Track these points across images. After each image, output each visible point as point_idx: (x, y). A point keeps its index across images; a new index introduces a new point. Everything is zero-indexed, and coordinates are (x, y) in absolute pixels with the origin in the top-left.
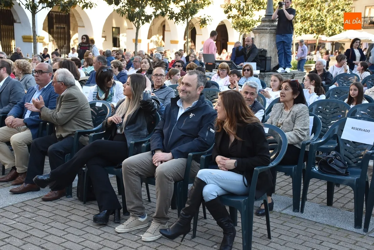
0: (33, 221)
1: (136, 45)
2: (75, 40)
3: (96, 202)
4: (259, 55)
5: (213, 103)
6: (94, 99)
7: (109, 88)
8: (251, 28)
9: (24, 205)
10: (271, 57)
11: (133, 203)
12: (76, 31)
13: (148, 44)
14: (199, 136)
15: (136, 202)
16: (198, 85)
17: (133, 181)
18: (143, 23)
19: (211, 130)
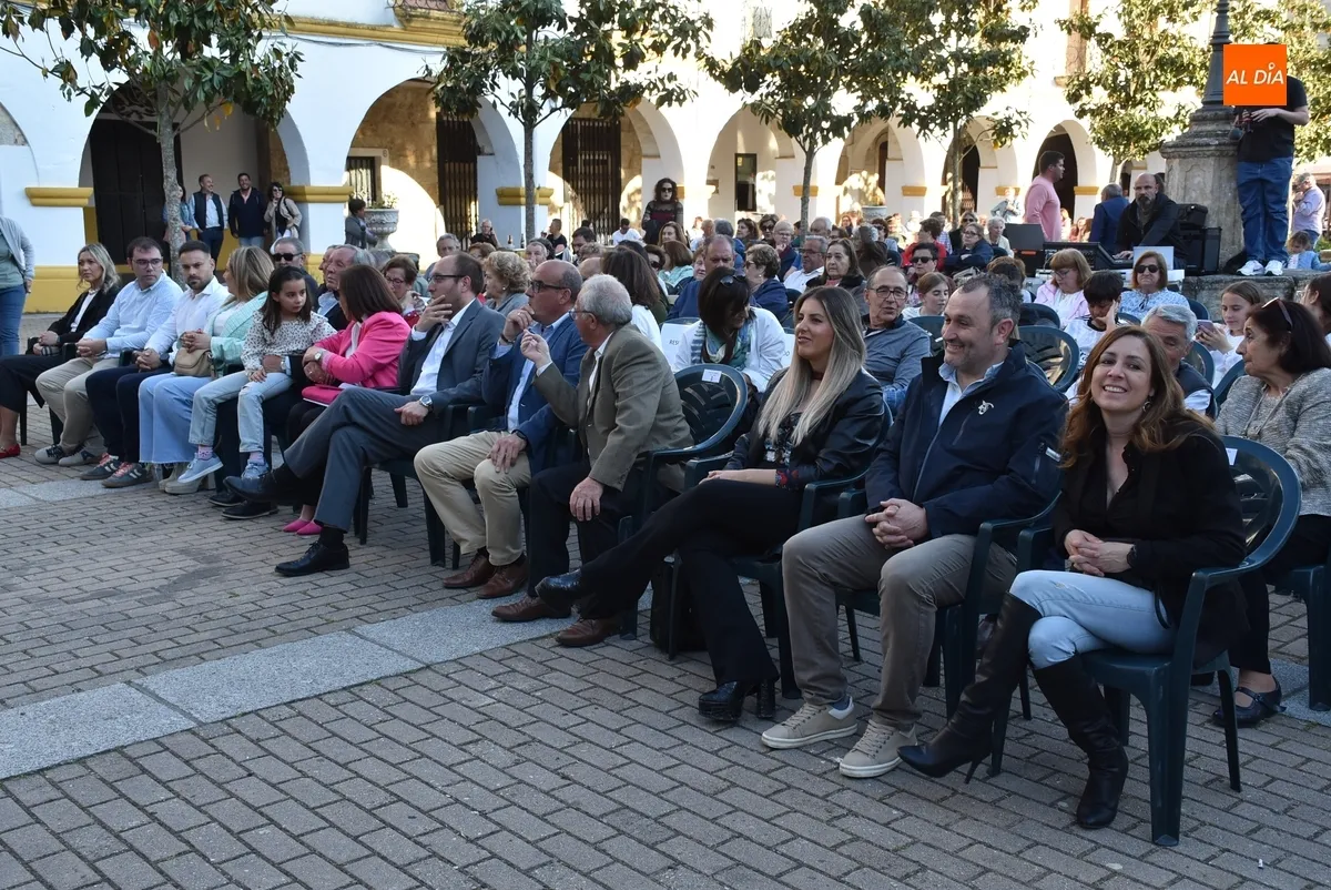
0: (535, 701)
1: (805, 202)
2: (633, 194)
3: (706, 657)
4: (1181, 224)
5: (1045, 370)
6: (694, 362)
7: (736, 330)
8: (1150, 142)
9: (512, 654)
10: (1220, 229)
11: (812, 665)
12: (635, 170)
13: (838, 198)
14: (1011, 471)
15: (823, 662)
16: (995, 317)
17: (812, 601)
18: (826, 140)
19: (1050, 452)
